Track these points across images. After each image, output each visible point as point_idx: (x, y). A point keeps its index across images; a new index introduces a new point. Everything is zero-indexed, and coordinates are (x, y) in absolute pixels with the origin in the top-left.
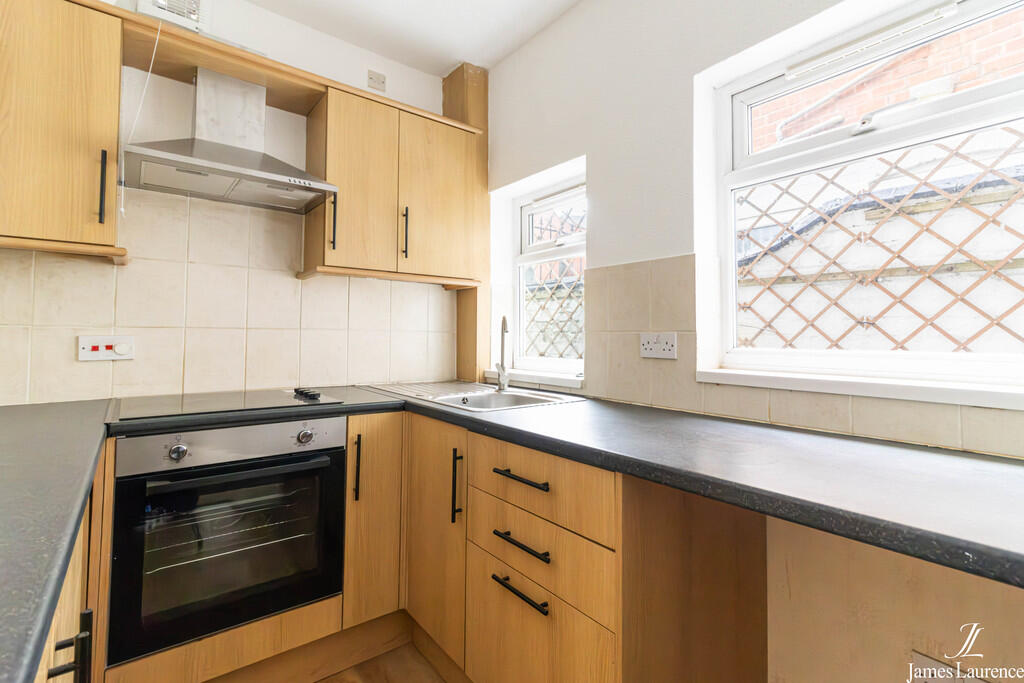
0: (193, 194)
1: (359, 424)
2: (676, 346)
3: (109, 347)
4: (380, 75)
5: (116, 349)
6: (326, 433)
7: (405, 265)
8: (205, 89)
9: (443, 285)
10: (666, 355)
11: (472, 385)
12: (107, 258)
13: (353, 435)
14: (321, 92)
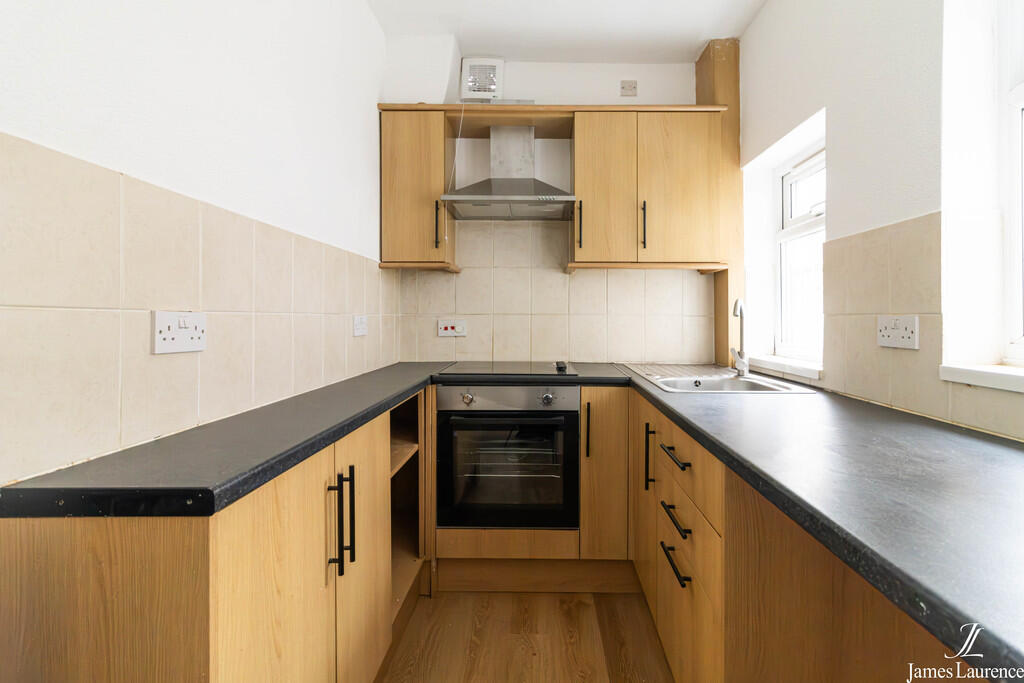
0: (491, 218)
1: (589, 394)
2: (917, 331)
3: (453, 328)
4: (631, 82)
5: (456, 328)
6: (566, 399)
7: (644, 255)
8: (495, 141)
9: (699, 271)
10: (905, 344)
11: (723, 370)
12: (445, 270)
13: (584, 402)
14: (568, 118)
